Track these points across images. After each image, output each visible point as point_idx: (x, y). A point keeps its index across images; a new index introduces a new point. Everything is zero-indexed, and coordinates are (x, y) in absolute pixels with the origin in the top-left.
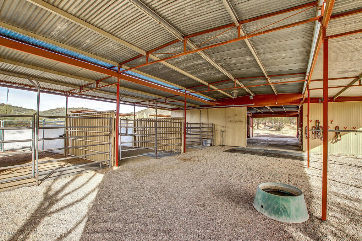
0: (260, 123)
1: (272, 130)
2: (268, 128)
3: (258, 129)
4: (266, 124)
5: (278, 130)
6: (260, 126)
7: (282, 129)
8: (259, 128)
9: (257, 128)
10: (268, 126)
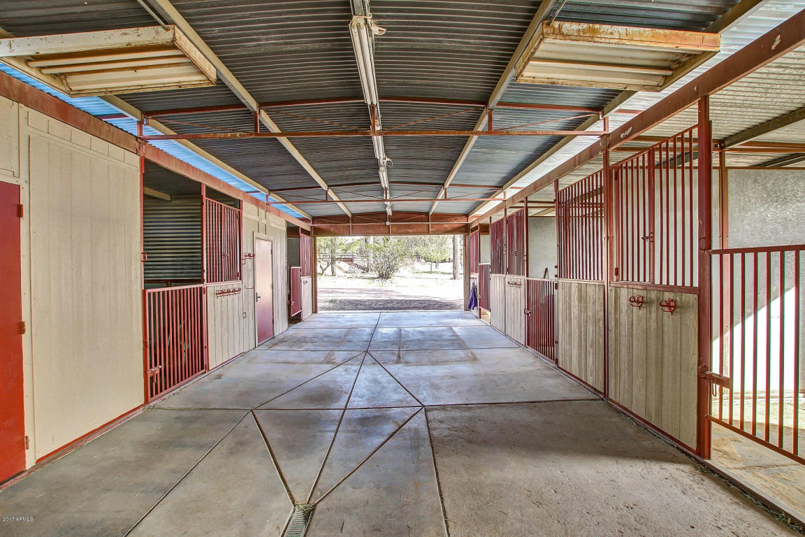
0: (341, 259)
1: (369, 278)
2: (359, 272)
3: (333, 274)
4: (354, 262)
5: (384, 276)
6: (339, 267)
7: (395, 274)
8: (337, 271)
9: (333, 272)
10: (360, 267)
